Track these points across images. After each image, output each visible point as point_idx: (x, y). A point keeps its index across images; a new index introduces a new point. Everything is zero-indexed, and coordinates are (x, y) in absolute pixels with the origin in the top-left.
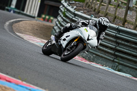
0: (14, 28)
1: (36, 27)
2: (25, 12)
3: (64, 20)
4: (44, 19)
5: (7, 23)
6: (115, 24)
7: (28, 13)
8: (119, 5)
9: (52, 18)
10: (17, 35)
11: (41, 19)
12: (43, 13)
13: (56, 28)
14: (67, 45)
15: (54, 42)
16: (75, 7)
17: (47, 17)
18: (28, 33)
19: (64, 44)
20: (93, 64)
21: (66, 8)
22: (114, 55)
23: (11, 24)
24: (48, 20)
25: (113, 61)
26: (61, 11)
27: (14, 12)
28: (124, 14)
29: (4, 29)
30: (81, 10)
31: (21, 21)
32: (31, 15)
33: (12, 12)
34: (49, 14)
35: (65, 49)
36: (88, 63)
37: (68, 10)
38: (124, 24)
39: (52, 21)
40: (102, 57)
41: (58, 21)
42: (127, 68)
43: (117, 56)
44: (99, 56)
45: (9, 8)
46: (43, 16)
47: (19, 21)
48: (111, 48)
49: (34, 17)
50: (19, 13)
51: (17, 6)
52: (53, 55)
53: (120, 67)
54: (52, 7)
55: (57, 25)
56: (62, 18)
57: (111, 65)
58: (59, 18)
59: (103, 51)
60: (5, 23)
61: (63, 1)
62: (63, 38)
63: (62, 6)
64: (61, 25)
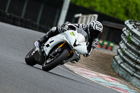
3: (128, 47)
4: (102, 46)
9: (112, 44)
13: (117, 57)
17: (106, 43)
19: (47, 50)
21: (131, 31)
24: (107, 48)
26: (125, 35)
34: (107, 40)
37: (134, 34)
39: (112, 49)
41: (120, 48)
55: (118, 54)
56: (126, 44)
58: (122, 45)
61: (127, 22)
62: (46, 44)
63: (125, 29)
64: (125, 54)
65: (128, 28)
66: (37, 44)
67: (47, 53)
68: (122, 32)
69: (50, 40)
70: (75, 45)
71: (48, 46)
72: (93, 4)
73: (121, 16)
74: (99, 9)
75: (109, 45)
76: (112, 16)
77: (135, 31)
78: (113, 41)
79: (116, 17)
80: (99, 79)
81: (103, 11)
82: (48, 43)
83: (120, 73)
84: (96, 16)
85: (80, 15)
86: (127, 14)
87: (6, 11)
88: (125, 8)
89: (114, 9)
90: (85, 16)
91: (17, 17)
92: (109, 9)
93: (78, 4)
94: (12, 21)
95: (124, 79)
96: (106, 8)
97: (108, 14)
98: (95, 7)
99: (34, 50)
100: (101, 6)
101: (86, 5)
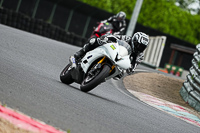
0: (126, 83)
1: (157, 83)
4: (169, 71)
9: (181, 70)
10: (129, 93)
12: (168, 62)
13: (187, 84)
17: (174, 68)
24: (175, 73)
26: (196, 60)
31: (136, 72)
32: (150, 64)
35: (86, 75)
39: (180, 74)
41: (190, 74)
46: (168, 66)
49: (154, 68)
55: (188, 81)
56: (197, 71)
58: (193, 71)
61: (199, 46)
62: (83, 60)
63: (197, 53)
64: (195, 81)
66: (73, 59)
70: (117, 60)
71: (85, 62)
72: (161, 25)
73: (191, 39)
74: (167, 30)
75: (177, 70)
76: (181, 38)
78: (181, 66)
79: (186, 39)
80: (166, 108)
81: (172, 33)
82: (85, 58)
83: (190, 101)
84: (165, 38)
87: (66, 30)
88: (196, 30)
89: (184, 32)
91: (78, 36)
92: (179, 31)
93: (145, 24)
94: (72, 41)
95: (194, 108)
96: (175, 30)
97: (177, 36)
98: (163, 29)
99: (69, 65)
100: (171, 28)
101: (154, 26)
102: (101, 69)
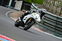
2: (15, 8)
5: (7, 13)
6: (56, 15)
7: (16, 9)
8: (58, 6)
10: (11, 19)
11: (22, 11)
14: (26, 22)
15: (20, 20)
16: (38, 7)
18: (16, 18)
19: (25, 21)
20: (46, 33)
21: (34, 7)
22: (55, 29)
23: (9, 14)
25: (55, 32)
27: (10, 8)
28: (60, 11)
29: (5, 16)
30: (41, 8)
31: (13, 12)
33: (9, 8)
35: (25, 24)
36: (43, 32)
37: (35, 8)
38: (60, 15)
40: (49, 30)
42: (61, 35)
43: (56, 29)
44: (48, 29)
45: (8, 6)
46: (23, 10)
47: (12, 12)
48: (54, 26)
49: (19, 11)
50: (12, 8)
51: (11, 5)
52: (20, 27)
53: (58, 34)
54: (27, 6)
57: (54, 33)
59: (50, 27)
60: (6, 13)
61: (32, 4)
63: (32, 6)
65: (33, 6)
67: (25, 22)
68: (31, 7)
69: (25, 17)
71: (25, 19)
73: (30, 2)
76: (27, 1)
77: (35, 7)
79: (29, 2)
85: (17, 1)
86: (32, 1)
90: (18, 2)
102: (31, 22)
